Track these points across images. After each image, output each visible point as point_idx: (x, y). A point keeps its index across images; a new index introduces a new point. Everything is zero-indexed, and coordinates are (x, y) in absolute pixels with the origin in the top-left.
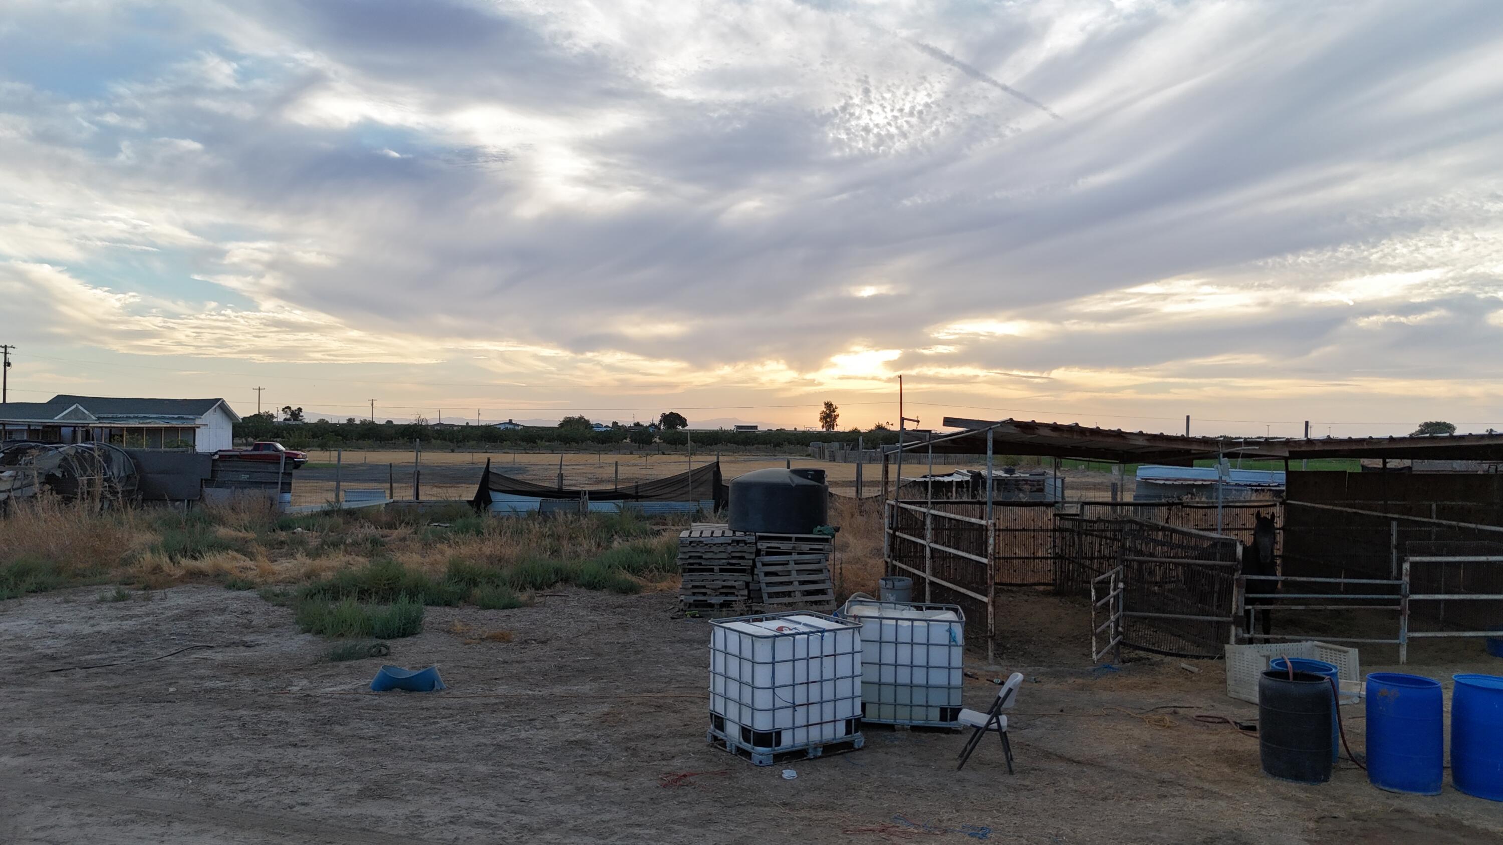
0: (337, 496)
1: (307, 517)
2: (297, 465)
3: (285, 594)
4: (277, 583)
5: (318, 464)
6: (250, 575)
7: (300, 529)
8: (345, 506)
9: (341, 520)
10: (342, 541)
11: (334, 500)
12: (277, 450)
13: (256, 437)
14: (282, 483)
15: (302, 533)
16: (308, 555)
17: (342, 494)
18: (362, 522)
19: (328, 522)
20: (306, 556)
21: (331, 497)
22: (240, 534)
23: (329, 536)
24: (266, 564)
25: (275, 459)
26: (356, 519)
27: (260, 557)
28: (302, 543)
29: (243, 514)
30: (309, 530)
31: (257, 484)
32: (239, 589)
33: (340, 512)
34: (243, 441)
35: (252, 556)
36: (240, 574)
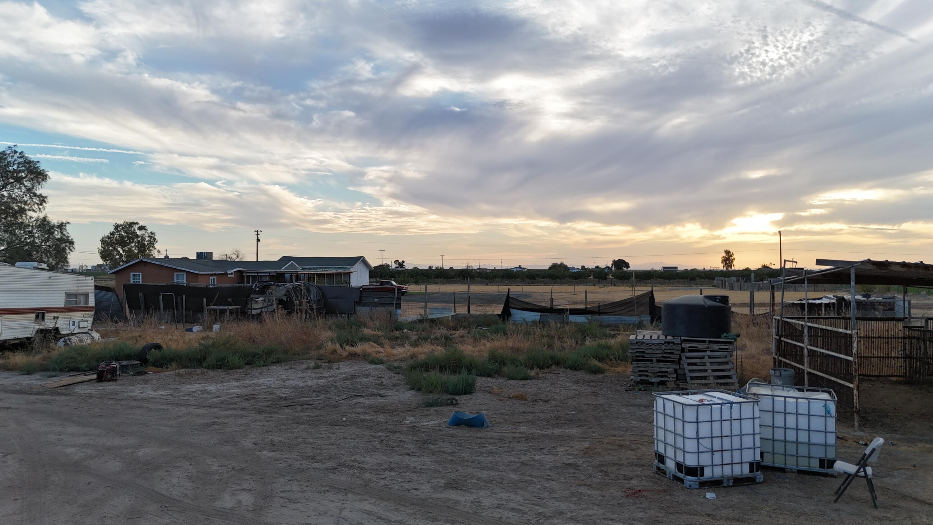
0: (425, 311)
1: (409, 323)
2: (403, 293)
3: (399, 367)
4: (395, 361)
5: (415, 293)
6: (381, 356)
7: (406, 330)
8: (430, 317)
9: (428, 325)
10: (429, 337)
11: (424, 313)
12: (392, 285)
13: (381, 278)
14: (396, 304)
15: (407, 332)
16: (411, 345)
17: (428, 310)
18: (439, 326)
19: (421, 326)
22: (375, 333)
23: (422, 334)
24: (389, 350)
25: (392, 290)
26: (436, 325)
27: (386, 346)
28: (407, 338)
29: (376, 322)
30: (411, 330)
31: (383, 304)
32: (376, 364)
33: (427, 320)
34: (375, 280)
35: (382, 345)
36: (376, 355)
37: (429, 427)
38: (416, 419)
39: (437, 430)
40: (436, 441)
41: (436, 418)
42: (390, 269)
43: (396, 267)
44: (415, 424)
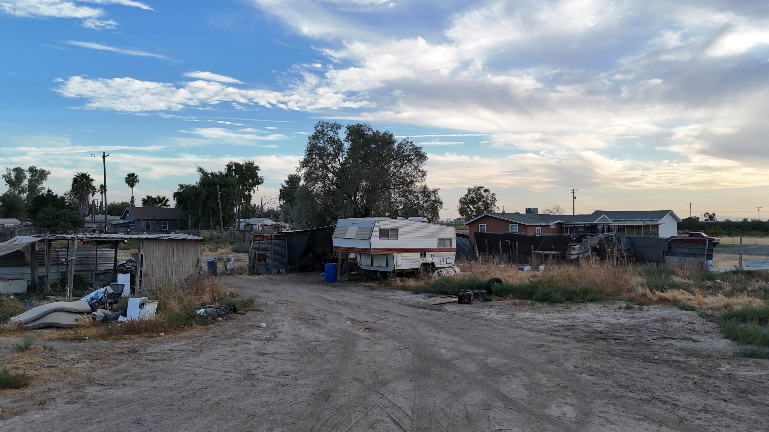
0: (740, 263)
1: (722, 273)
2: (715, 245)
3: (712, 315)
4: (708, 309)
5: (728, 245)
6: (693, 303)
7: (719, 280)
8: (746, 269)
9: (743, 277)
10: (745, 289)
11: (738, 265)
12: (702, 236)
13: (690, 230)
14: (707, 255)
15: (720, 283)
16: (725, 295)
17: (743, 262)
18: (757, 278)
19: (735, 278)
20: (724, 295)
21: (737, 263)
22: (685, 281)
23: (737, 285)
24: (699, 297)
25: (703, 241)
26: (753, 277)
27: (697, 294)
28: (721, 288)
29: (686, 270)
30: (724, 281)
31: (693, 255)
32: (687, 310)
33: (743, 272)
34: (683, 232)
35: (693, 293)
36: (687, 302)
37: (747, 377)
38: (732, 367)
39: (757, 382)
40: (756, 391)
41: (755, 370)
42: (699, 222)
43: (706, 220)
44: (731, 372)
